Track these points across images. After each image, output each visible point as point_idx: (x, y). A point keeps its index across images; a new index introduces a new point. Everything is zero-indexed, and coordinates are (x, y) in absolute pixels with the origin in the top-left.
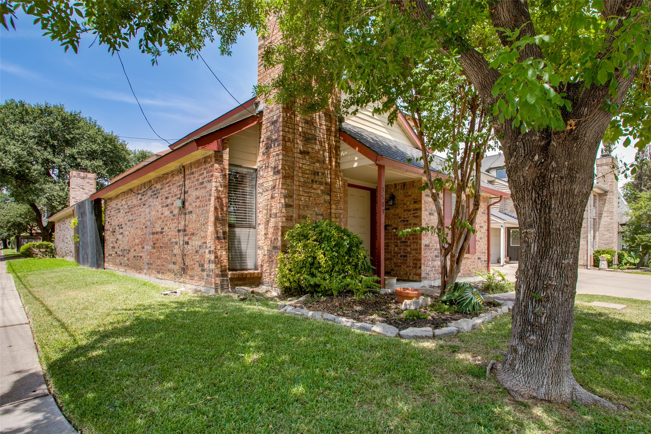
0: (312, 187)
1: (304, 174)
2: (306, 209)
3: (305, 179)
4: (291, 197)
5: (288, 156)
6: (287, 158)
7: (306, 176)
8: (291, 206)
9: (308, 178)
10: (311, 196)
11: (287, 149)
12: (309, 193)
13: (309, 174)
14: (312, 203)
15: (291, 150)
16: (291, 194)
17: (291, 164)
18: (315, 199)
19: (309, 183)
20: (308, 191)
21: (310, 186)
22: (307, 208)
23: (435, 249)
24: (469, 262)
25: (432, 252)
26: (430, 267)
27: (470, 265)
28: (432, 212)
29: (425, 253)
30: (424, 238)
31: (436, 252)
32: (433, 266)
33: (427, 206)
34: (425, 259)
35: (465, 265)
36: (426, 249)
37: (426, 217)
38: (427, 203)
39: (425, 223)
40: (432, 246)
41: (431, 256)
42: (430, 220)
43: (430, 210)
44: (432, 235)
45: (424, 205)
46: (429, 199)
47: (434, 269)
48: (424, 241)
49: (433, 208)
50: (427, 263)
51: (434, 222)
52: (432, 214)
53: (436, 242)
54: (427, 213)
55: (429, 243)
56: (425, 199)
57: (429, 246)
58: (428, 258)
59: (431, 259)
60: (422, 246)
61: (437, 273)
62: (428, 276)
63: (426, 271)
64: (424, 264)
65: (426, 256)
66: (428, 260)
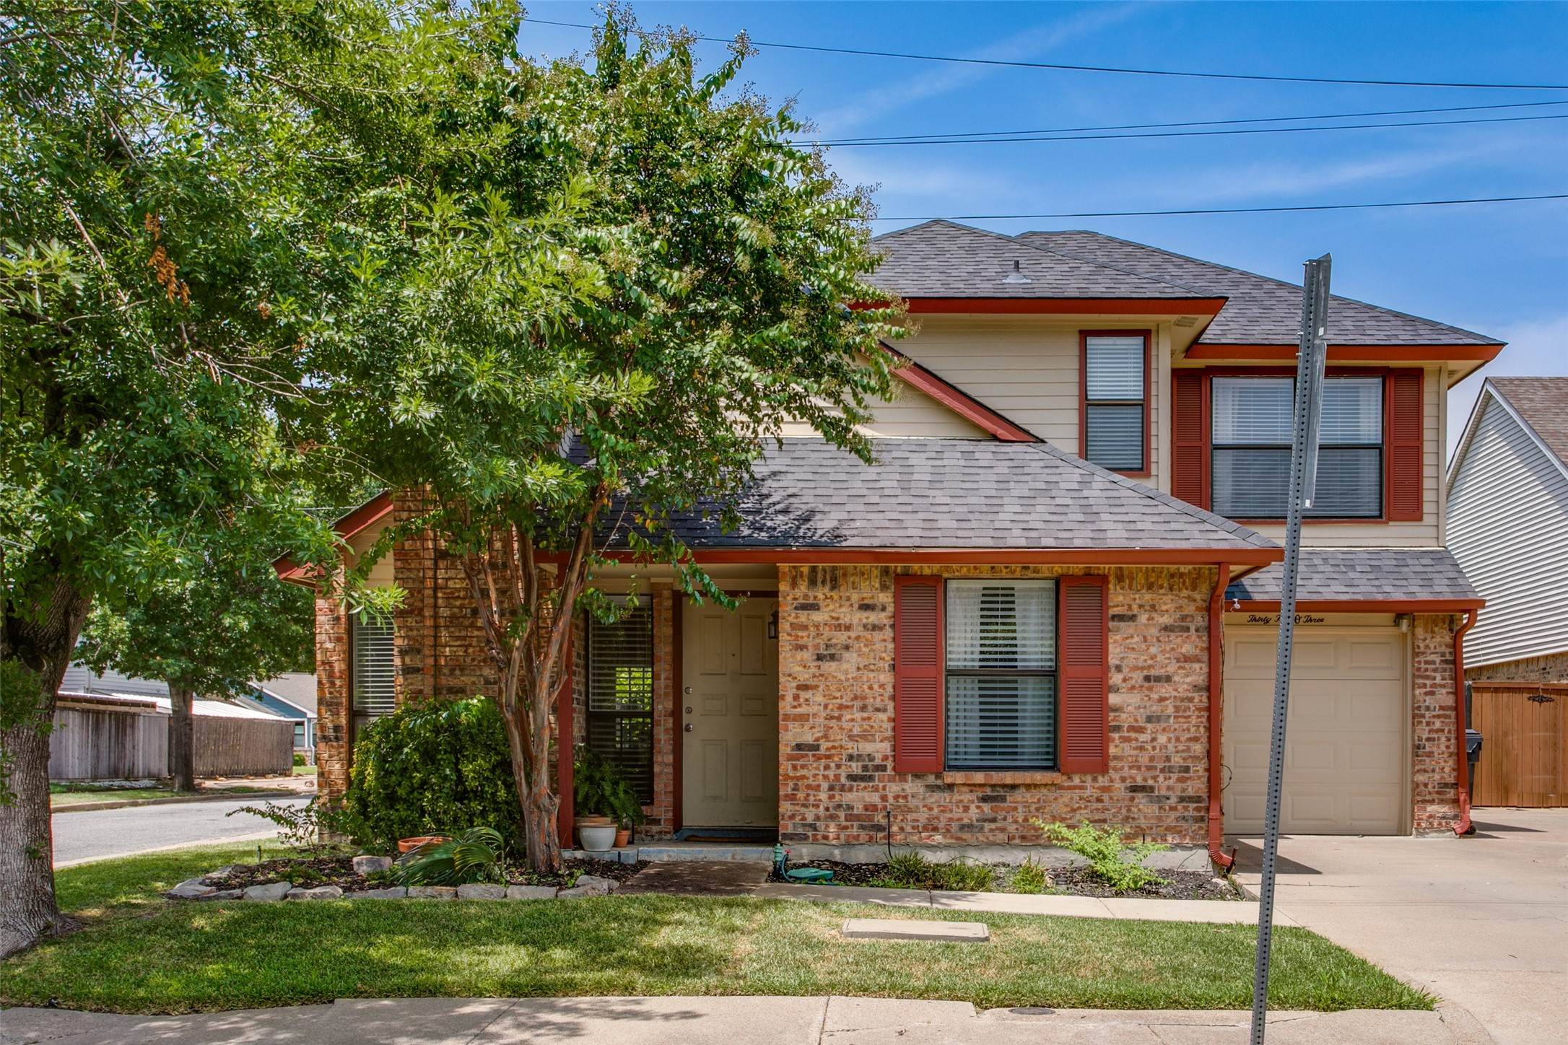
0: (473, 626)
1: (452, 601)
2: (458, 672)
3: (456, 610)
4: (419, 651)
5: (410, 570)
6: (407, 574)
7: (458, 603)
8: (417, 670)
9: (461, 607)
10: (470, 645)
11: (406, 554)
12: (464, 638)
13: (464, 598)
14: (473, 660)
15: (417, 555)
16: (417, 645)
17: (417, 585)
18: (482, 650)
19: (465, 617)
20: (463, 633)
21: (467, 623)
22: (462, 670)
23: (851, 758)
24: (1066, 799)
25: (833, 765)
26: (822, 808)
27: (1073, 810)
28: (833, 651)
29: (794, 767)
30: (791, 726)
31: (854, 764)
32: (839, 806)
33: (805, 637)
34: (796, 785)
35: (1037, 810)
36: (803, 756)
37: (800, 669)
38: (805, 628)
39: (794, 684)
40: (834, 747)
41: (825, 777)
42: (822, 675)
43: (822, 647)
44: (832, 718)
45: (789, 634)
46: (817, 617)
47: (842, 814)
48: (790, 733)
49: (834, 641)
50: (808, 795)
51: (843, 678)
52: (832, 657)
53: (851, 738)
54: (807, 655)
55: (817, 740)
56: (797, 617)
57: (817, 748)
58: (810, 781)
59: (825, 786)
60: (781, 747)
61: (862, 827)
62: (810, 834)
63: (804, 819)
64: (792, 798)
65: (804, 777)
66: (809, 787)
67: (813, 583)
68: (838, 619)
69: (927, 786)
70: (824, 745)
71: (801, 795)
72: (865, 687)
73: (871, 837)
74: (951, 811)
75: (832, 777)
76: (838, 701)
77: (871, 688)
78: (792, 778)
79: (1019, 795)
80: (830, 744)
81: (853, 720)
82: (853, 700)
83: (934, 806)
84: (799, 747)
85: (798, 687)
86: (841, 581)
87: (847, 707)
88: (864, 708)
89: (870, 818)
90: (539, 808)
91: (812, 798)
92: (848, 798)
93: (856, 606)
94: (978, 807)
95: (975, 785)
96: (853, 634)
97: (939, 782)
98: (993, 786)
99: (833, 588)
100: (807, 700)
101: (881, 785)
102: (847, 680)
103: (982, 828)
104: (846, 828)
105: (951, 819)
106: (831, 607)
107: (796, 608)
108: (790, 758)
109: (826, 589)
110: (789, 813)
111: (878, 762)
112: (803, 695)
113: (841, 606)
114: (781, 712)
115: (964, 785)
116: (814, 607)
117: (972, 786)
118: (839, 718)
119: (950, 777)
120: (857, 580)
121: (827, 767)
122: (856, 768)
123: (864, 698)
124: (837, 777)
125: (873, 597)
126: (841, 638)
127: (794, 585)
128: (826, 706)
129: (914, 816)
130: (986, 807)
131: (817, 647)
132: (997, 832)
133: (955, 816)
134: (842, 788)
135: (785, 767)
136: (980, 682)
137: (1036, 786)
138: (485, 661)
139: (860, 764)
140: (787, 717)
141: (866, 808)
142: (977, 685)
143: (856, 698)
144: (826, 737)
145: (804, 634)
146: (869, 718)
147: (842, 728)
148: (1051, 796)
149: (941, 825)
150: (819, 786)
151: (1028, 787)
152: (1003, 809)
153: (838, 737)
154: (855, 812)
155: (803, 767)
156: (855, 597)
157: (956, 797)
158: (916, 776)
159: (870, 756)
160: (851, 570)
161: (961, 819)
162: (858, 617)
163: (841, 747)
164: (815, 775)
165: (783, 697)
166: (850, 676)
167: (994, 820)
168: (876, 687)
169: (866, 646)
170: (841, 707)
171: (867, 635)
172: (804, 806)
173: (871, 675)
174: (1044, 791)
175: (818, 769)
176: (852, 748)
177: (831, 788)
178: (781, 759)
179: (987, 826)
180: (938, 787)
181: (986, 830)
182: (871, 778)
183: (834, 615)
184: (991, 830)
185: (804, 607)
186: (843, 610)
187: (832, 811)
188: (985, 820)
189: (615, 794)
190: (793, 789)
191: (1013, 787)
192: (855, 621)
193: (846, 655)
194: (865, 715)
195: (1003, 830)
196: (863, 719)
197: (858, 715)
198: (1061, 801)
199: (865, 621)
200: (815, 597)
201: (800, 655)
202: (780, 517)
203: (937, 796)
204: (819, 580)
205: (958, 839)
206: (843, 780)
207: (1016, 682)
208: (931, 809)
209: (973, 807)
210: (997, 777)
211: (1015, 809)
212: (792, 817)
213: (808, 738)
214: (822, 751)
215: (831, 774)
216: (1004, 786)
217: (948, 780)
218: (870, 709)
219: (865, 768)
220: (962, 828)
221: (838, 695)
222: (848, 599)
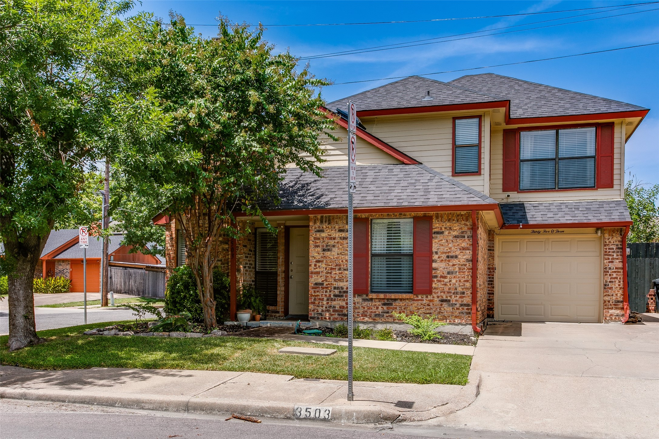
23: (335, 288)
24: (415, 305)
25: (328, 291)
26: (324, 307)
27: (418, 309)
28: (329, 248)
29: (315, 292)
30: (313, 276)
31: (336, 291)
32: (331, 306)
33: (319, 242)
34: (315, 298)
35: (404, 309)
36: (318, 287)
37: (317, 254)
38: (319, 239)
39: (315, 260)
40: (329, 284)
41: (326, 295)
42: (325, 257)
43: (325, 246)
44: (328, 273)
45: (313, 241)
46: (323, 235)
47: (331, 310)
48: (313, 279)
49: (329, 244)
50: (319, 302)
51: (332, 258)
52: (329, 250)
53: (335, 280)
54: (319, 249)
55: (323, 281)
56: (316, 235)
57: (322, 284)
58: (320, 297)
59: (325, 299)
60: (310, 284)
61: (339, 315)
62: (320, 317)
63: (318, 311)
64: (313, 303)
65: (318, 295)
66: (320, 299)
67: (322, 222)
68: (331, 235)
69: (363, 299)
70: (325, 283)
71: (317, 302)
72: (340, 261)
73: (342, 319)
74: (372, 309)
75: (328, 296)
76: (331, 266)
77: (342, 261)
78: (314, 296)
79: (398, 303)
80: (327, 283)
81: (336, 274)
82: (336, 266)
83: (365, 307)
84: (316, 284)
85: (316, 261)
86: (331, 221)
87: (334, 269)
88: (340, 269)
89: (342, 311)
90: (207, 305)
91: (321, 303)
92: (334, 303)
93: (337, 230)
94: (382, 307)
95: (381, 299)
96: (336, 241)
97: (367, 298)
98: (388, 299)
99: (329, 224)
100: (319, 266)
101: (346, 298)
102: (334, 258)
103: (383, 316)
104: (332, 315)
105: (372, 312)
106: (328, 231)
107: (316, 232)
108: (313, 288)
109: (327, 225)
110: (313, 309)
111: (345, 290)
112: (318, 264)
113: (332, 230)
114: (310, 271)
115: (376, 299)
116: (322, 231)
117: (380, 299)
118: (331, 273)
119: (371, 296)
120: (338, 220)
121: (326, 292)
122: (337, 292)
123: (340, 265)
124: (330, 295)
125: (343, 227)
126: (332, 242)
127: (315, 223)
128: (326, 269)
129: (358, 310)
130: (385, 307)
131: (323, 246)
132: (389, 317)
133: (373, 311)
134: (332, 300)
135: (311, 291)
136: (387, 259)
137: (404, 299)
139: (338, 290)
140: (312, 273)
141: (340, 307)
142: (385, 260)
143: (337, 265)
144: (326, 280)
145: (319, 241)
146: (342, 273)
147: (332, 277)
148: (410, 303)
149: (368, 314)
150: (323, 299)
151: (401, 300)
152: (391, 308)
153: (331, 280)
154: (336, 309)
155: (318, 291)
156: (337, 227)
157: (374, 303)
158: (359, 295)
159: (342, 288)
160: (335, 217)
161: (376, 312)
162: (338, 235)
163: (332, 284)
164: (322, 295)
165: (311, 265)
166: (335, 257)
167: (388, 313)
168: (344, 261)
169: (340, 245)
170: (331, 269)
171: (341, 241)
172: (318, 306)
173: (343, 256)
174: (407, 301)
175: (323, 292)
176: (337, 284)
177: (328, 300)
178: (310, 289)
179: (385, 315)
180: (367, 299)
181: (385, 316)
182: (342, 296)
183: (329, 234)
184: (387, 316)
185: (319, 231)
186: (333, 232)
187: (328, 309)
188: (384, 313)
190: (314, 300)
191: (395, 300)
192: (337, 236)
193: (333, 249)
194: (340, 272)
195: (391, 316)
196: (340, 273)
197: (338, 272)
198: (414, 305)
199: (340, 236)
200: (323, 227)
201: (317, 249)
202: (311, 197)
203: (366, 303)
204: (324, 221)
205: (374, 320)
206: (332, 297)
207: (401, 258)
208: (364, 308)
209: (380, 307)
210: (388, 296)
211: (396, 308)
212: (313, 310)
213: (320, 281)
214: (325, 286)
215: (328, 294)
216: (392, 299)
217: (370, 297)
218: (342, 269)
219: (340, 292)
220: (376, 315)
221: (331, 264)
222: (335, 228)
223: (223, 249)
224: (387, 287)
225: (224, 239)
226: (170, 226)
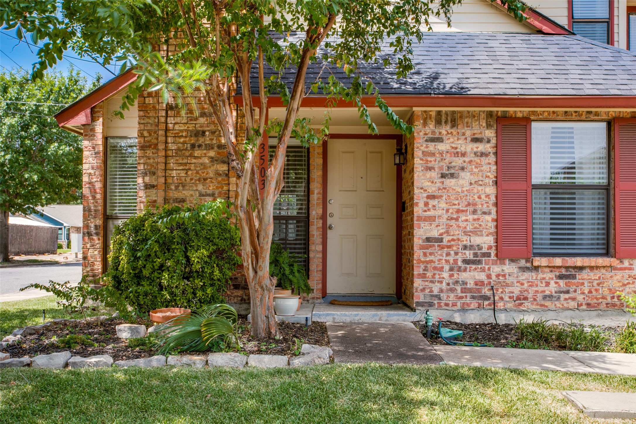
0: (191, 156)
1: (177, 139)
2: (181, 188)
3: (180, 145)
4: (154, 174)
5: (149, 117)
6: (147, 120)
7: (182, 140)
8: (153, 186)
9: (184, 143)
10: (190, 169)
11: (146, 107)
12: (186, 164)
13: (186, 137)
14: (191, 179)
15: (154, 107)
16: (153, 170)
17: (153, 128)
18: (197, 173)
19: (186, 149)
20: (185, 161)
21: (187, 154)
22: (183, 186)
23: (465, 247)
24: (619, 277)
25: (452, 253)
26: (444, 284)
27: (624, 285)
28: (452, 171)
29: (425, 254)
30: (422, 225)
31: (467, 252)
32: (457, 282)
33: (433, 161)
34: (426, 267)
35: (598, 284)
36: (431, 246)
37: (430, 184)
38: (433, 155)
39: (425, 195)
40: (453, 240)
41: (447, 261)
42: (445, 188)
43: (445, 168)
44: (452, 219)
45: (421, 159)
46: (442, 147)
47: (459, 288)
48: (422, 230)
49: (453, 164)
50: (434, 274)
51: (460, 190)
52: (452, 176)
53: (466, 233)
54: (434, 174)
55: (441, 234)
56: (427, 147)
57: (441, 240)
58: (436, 264)
59: (447, 267)
60: (416, 240)
61: (473, 297)
62: (436, 302)
63: (431, 291)
64: (423, 276)
65: (431, 261)
66: (435, 268)
67: (438, 122)
68: (456, 148)
69: (520, 268)
70: (446, 238)
71: (429, 274)
72: (476, 197)
73: (479, 305)
74: (537, 286)
75: (452, 261)
76: (457, 207)
77: (479, 197)
78: (423, 262)
79: (585, 274)
80: (450, 238)
81: (467, 220)
82: (467, 206)
83: (525, 282)
84: (428, 239)
85: (428, 197)
86: (459, 122)
87: (463, 211)
88: (474, 212)
89: (479, 291)
91: (437, 276)
92: (464, 276)
93: (469, 139)
94: (556, 283)
95: (554, 267)
96: (467, 159)
97: (529, 265)
98: (567, 268)
99: (453, 126)
100: (434, 206)
101: (487, 267)
102: (463, 192)
103: (559, 298)
104: (462, 298)
105: (537, 291)
106: (451, 140)
107: (426, 141)
108: (422, 247)
109: (448, 128)
110: (421, 287)
111: (485, 250)
112: (431, 202)
113: (458, 139)
114: (415, 214)
115: (545, 267)
116: (439, 140)
117: (552, 268)
118: (457, 219)
119: (538, 261)
120: (470, 121)
121: (448, 254)
122: (469, 254)
123: (475, 205)
124: (455, 261)
125: (481, 133)
126: (458, 161)
127: (425, 124)
128: (447, 211)
129: (511, 289)
130: (562, 283)
131: (441, 168)
132: (569, 301)
133: (540, 289)
134: (459, 269)
135: (418, 254)
136: (551, 193)
137: (597, 267)
138: (199, 180)
139: (472, 252)
140: (420, 218)
141: (476, 284)
142: (549, 196)
143: (469, 204)
144: (447, 232)
145: (432, 159)
146: (478, 219)
147: (459, 226)
148: (608, 275)
149: (530, 296)
150: (442, 268)
151: (592, 268)
152: (574, 284)
153: (456, 232)
154: (468, 286)
155: (431, 254)
156: (468, 133)
157: (540, 276)
158: (512, 260)
159: (480, 247)
160: (465, 114)
161: (544, 291)
162: (470, 147)
163: (458, 240)
164: (440, 260)
165: (417, 204)
166: (465, 189)
167: (568, 292)
168: (483, 197)
169: (476, 167)
170: (458, 211)
171: (477, 160)
172: (432, 282)
173: (480, 188)
174: (603, 271)
175: (441, 255)
176: (466, 240)
177: (451, 269)
178: (415, 248)
179: (563, 296)
180: (528, 268)
181: (562, 299)
182: (479, 262)
183: (453, 145)
184: (566, 299)
185: (432, 140)
186: (460, 142)
187: (452, 286)
188: (561, 292)
189: (292, 272)
190: (424, 270)
191: (581, 268)
192: (469, 150)
193: (462, 174)
194: (476, 217)
195: (574, 299)
196: (474, 220)
197: (471, 217)
198: (615, 278)
199: (475, 150)
200: (440, 133)
201: (429, 174)
202: (416, 76)
203: (527, 275)
204: (443, 121)
205: (542, 305)
206: (460, 263)
207: (574, 193)
208: (522, 284)
209: (552, 283)
210: (571, 261)
211: (583, 284)
212: (423, 290)
213: (435, 233)
214: (445, 243)
215: (451, 259)
216: (575, 267)
217: (536, 264)
218: (479, 212)
219: (475, 255)
220: (545, 297)
221: (457, 202)
222: (464, 134)
223: (218, 174)
224: (551, 244)
225: (219, 153)
226: (93, 130)
